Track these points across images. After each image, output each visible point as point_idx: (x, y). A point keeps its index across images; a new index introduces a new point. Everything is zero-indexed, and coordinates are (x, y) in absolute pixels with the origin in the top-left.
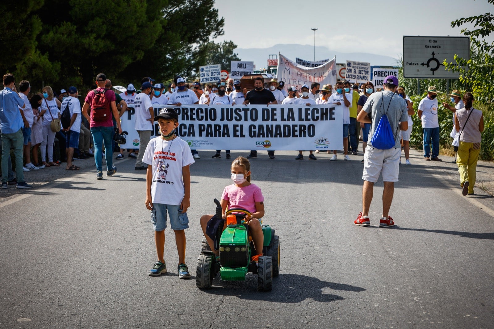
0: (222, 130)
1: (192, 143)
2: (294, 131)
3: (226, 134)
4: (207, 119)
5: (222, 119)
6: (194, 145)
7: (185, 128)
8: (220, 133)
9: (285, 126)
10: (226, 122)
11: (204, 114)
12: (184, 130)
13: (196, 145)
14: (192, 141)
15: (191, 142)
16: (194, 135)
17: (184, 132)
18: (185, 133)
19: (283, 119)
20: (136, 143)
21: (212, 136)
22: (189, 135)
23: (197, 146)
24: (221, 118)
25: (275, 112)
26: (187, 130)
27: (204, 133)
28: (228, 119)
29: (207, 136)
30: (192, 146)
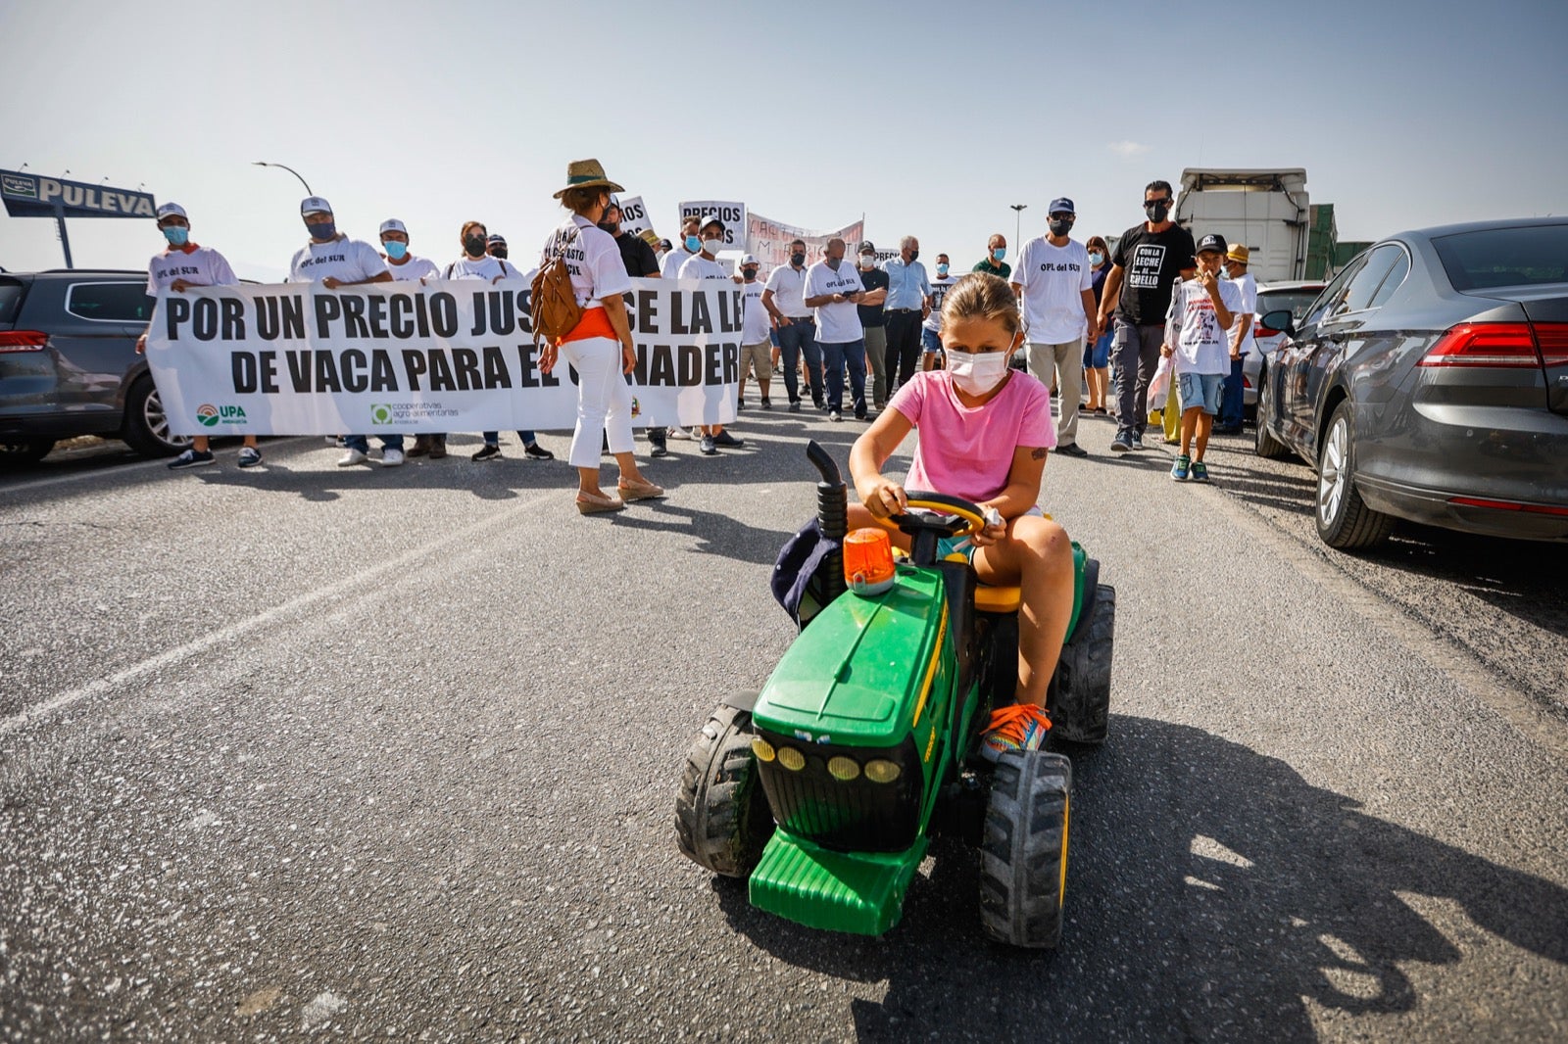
0: (480, 368)
1: (390, 414)
2: (712, 364)
3: (497, 377)
4: (424, 333)
5: (478, 330)
6: (397, 419)
7: (361, 363)
8: (476, 376)
9: (684, 351)
10: (490, 338)
11: (413, 316)
12: (356, 372)
13: (405, 418)
14: (389, 406)
15: (387, 409)
16: (393, 387)
17: (359, 377)
18: (363, 380)
19: (677, 328)
20: (209, 417)
21: (450, 387)
22: (376, 388)
23: (406, 422)
24: (474, 326)
25: (653, 304)
26: (368, 371)
27: (424, 379)
28: (497, 329)
29: (435, 387)
30: (390, 422)
